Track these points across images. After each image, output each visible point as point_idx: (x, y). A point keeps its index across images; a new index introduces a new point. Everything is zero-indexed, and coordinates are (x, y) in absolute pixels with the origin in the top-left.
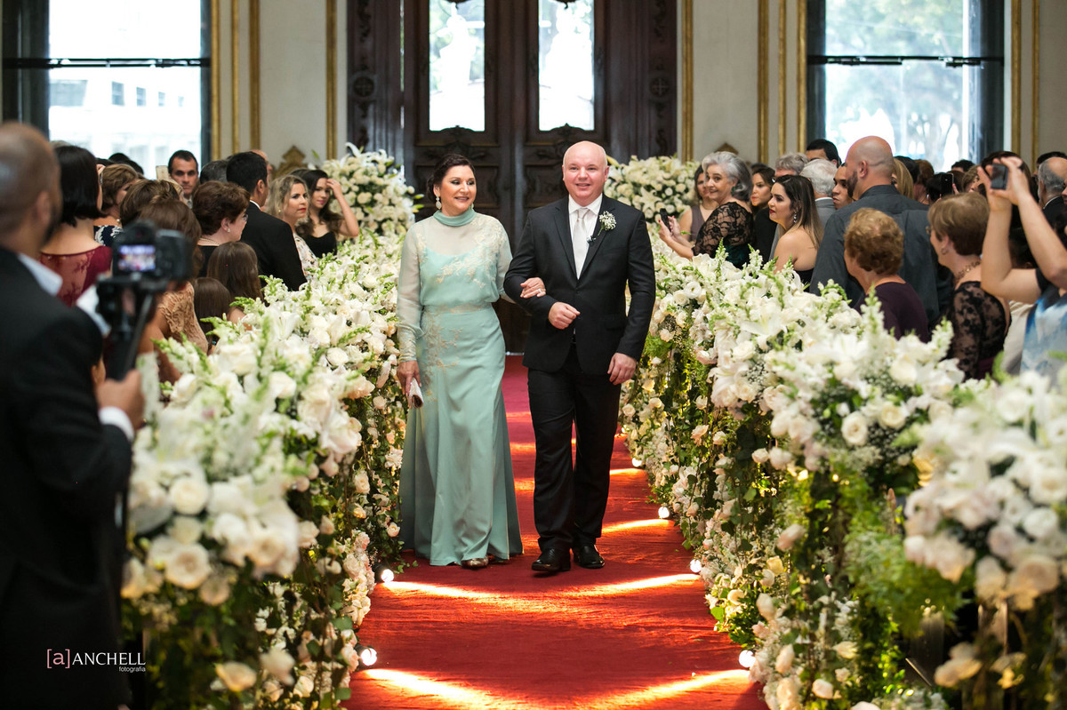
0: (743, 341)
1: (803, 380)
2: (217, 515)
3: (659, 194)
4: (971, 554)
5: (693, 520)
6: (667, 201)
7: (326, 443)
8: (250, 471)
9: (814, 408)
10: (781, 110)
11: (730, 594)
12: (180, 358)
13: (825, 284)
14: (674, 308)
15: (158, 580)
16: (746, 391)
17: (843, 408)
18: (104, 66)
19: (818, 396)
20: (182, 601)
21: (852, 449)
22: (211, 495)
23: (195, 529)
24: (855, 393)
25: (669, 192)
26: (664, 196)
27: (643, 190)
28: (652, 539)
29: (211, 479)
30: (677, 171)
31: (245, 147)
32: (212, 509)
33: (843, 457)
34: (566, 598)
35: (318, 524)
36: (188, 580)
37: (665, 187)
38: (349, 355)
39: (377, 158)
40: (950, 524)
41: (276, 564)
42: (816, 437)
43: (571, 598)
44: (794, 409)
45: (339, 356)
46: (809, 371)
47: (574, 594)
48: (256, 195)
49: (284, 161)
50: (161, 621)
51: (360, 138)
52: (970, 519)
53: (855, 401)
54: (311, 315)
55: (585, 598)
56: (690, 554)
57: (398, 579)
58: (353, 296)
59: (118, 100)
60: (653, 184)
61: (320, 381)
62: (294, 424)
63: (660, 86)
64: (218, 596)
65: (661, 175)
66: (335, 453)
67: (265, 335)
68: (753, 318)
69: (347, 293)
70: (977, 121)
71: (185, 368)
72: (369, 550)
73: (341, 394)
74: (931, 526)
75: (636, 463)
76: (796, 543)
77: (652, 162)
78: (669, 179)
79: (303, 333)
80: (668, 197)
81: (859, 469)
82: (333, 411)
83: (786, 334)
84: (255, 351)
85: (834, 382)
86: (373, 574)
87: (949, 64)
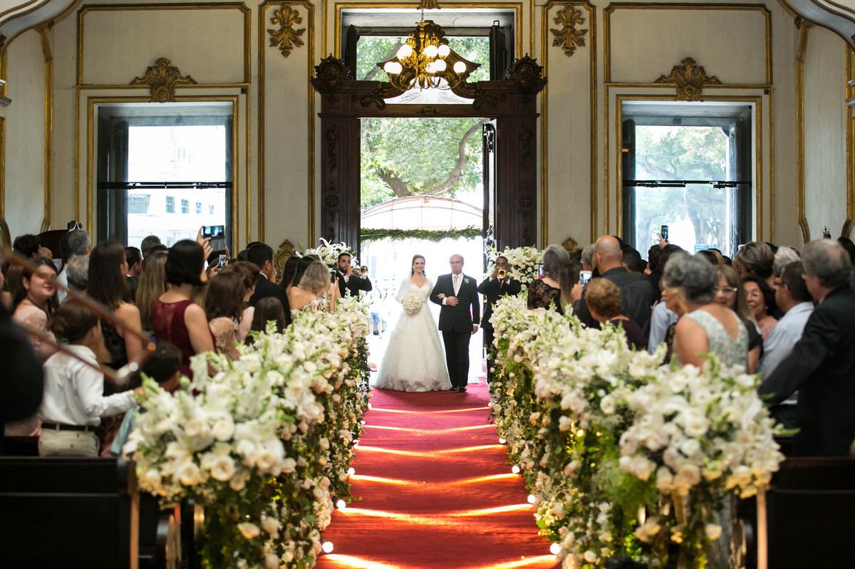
0: (554, 357)
1: (579, 376)
2: (238, 441)
3: (523, 271)
4: (654, 465)
5: (531, 472)
6: (528, 276)
7: (300, 412)
8: (257, 418)
9: (585, 393)
10: (606, 217)
11: (548, 512)
12: (216, 362)
13: (604, 323)
14: (522, 342)
15: (207, 476)
16: (555, 387)
17: (601, 392)
18: (164, 187)
19: (587, 386)
20: (220, 488)
21: (606, 416)
22: (235, 431)
23: (228, 448)
24: (608, 384)
25: (530, 270)
26: (526, 272)
27: (512, 269)
28: (507, 485)
29: (236, 422)
30: (535, 256)
31: (255, 238)
32: (236, 438)
33: (601, 421)
34: (451, 517)
35: (296, 460)
36: (221, 476)
37: (527, 267)
38: (317, 366)
39: (340, 247)
40: (643, 449)
41: (271, 468)
42: (586, 410)
43: (454, 517)
44: (573, 395)
45: (310, 366)
46: (583, 372)
47: (455, 515)
48: (265, 269)
49: (280, 250)
50: (208, 498)
51: (330, 236)
52: (653, 445)
53: (609, 388)
54: (294, 342)
55: (462, 517)
56: (528, 492)
57: (348, 506)
58: (321, 332)
59: (170, 209)
60: (520, 264)
61: (298, 376)
62: (282, 401)
63: (526, 201)
64: (239, 486)
65: (525, 259)
66: (306, 419)
67: (266, 350)
68: (560, 344)
69: (317, 330)
70: (735, 223)
71: (220, 369)
72: (330, 489)
73: (310, 384)
74: (633, 450)
75: (502, 441)
76: (575, 472)
77: (519, 250)
78: (530, 261)
79: (289, 352)
80: (529, 273)
81: (609, 427)
82: (305, 394)
83: (579, 354)
84: (260, 359)
85: (597, 378)
86: (332, 503)
87: (715, 186)
